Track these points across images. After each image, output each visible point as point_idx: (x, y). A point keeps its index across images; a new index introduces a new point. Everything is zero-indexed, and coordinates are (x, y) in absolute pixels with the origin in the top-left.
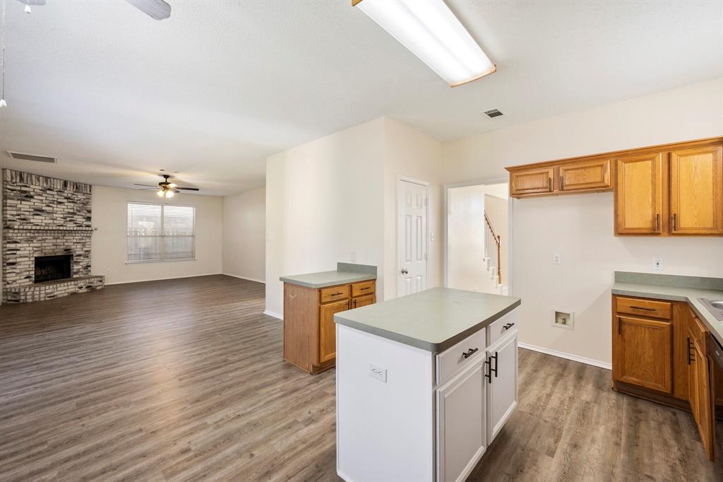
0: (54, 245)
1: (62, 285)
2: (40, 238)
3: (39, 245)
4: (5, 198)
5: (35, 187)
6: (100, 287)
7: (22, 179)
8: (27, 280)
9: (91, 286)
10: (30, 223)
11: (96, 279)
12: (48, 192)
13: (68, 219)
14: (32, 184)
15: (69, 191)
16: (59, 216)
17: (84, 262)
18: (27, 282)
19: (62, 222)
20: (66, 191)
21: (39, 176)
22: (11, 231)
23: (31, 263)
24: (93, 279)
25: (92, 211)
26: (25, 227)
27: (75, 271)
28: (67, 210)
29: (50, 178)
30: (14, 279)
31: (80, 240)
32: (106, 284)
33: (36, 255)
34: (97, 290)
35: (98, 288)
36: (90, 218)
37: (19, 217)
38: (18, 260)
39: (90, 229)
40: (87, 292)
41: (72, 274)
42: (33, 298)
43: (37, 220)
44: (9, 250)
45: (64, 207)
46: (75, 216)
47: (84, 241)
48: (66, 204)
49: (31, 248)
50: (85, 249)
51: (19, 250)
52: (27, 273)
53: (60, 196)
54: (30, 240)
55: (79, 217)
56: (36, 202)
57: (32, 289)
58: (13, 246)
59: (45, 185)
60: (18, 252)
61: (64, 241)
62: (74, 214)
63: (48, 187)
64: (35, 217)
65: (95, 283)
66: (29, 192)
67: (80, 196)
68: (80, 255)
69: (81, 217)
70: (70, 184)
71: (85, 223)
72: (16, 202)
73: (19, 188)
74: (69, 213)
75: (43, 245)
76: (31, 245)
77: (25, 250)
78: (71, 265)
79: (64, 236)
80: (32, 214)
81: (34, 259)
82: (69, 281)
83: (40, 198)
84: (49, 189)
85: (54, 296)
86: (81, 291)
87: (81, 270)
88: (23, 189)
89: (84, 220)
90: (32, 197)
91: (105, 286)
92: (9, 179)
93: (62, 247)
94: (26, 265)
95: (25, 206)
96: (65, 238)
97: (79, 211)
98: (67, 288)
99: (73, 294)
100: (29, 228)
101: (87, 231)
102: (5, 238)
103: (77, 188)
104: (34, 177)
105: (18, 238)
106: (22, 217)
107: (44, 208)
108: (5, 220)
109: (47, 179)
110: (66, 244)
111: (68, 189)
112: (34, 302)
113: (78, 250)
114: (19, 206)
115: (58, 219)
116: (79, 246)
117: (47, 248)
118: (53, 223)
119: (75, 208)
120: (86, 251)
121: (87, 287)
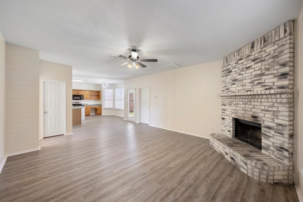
2: (235, 103)
3: (234, 108)
7: (227, 61)
8: (229, 133)
10: (230, 91)
12: (240, 62)
13: (256, 82)
14: (231, 62)
15: (257, 51)
18: (229, 135)
19: (250, 87)
20: (253, 53)
21: (235, 52)
23: (230, 121)
28: (254, 73)
31: (269, 107)
33: (233, 116)
37: (225, 88)
38: (226, 117)
43: (233, 88)
46: (263, 78)
47: (276, 109)
49: (230, 110)
50: (276, 121)
51: (225, 110)
52: (229, 128)
53: (248, 60)
56: (234, 75)
58: (223, 107)
59: (238, 58)
60: (226, 112)
62: (262, 75)
66: (230, 68)
68: (269, 128)
69: (272, 75)
70: (258, 42)
71: (276, 84)
72: (225, 78)
73: (226, 68)
74: (256, 75)
75: (237, 108)
76: (231, 108)
80: (231, 84)
81: (232, 119)
83: (235, 70)
84: (240, 60)
89: (276, 79)
90: (231, 72)
93: (250, 113)
94: (228, 122)
95: (228, 79)
96: (252, 103)
97: (268, 69)
103: (265, 41)
104: (232, 55)
105: (226, 102)
106: (227, 87)
107: (237, 78)
110: (253, 110)
111: (255, 49)
113: (266, 119)
114: (226, 80)
115: (247, 84)
116: (269, 115)
117: (239, 111)
118: (243, 89)
119: (263, 67)
120: (280, 125)
121: (232, 158)
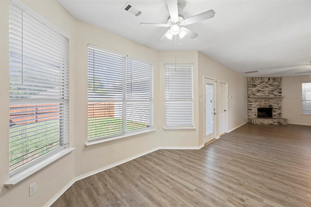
0: (265, 104)
1: (266, 120)
2: (259, 101)
3: (259, 103)
4: (248, 87)
5: (257, 82)
6: (285, 124)
7: (253, 80)
8: (255, 116)
9: (280, 123)
10: (256, 95)
11: (282, 120)
12: (262, 83)
13: (271, 93)
14: (256, 81)
15: (271, 82)
16: (266, 92)
17: (278, 112)
18: (255, 117)
19: (268, 94)
20: (269, 82)
21: (259, 78)
22: (250, 98)
23: (256, 110)
24: (281, 120)
25: (282, 89)
26: (254, 97)
27: (274, 115)
29: (263, 78)
30: (250, 115)
31: (276, 102)
32: (288, 123)
33: (258, 107)
34: (283, 125)
35: (284, 124)
36: (281, 92)
38: (252, 108)
39: (281, 97)
40: (278, 125)
41: (272, 116)
42: (256, 123)
43: (258, 94)
44: (249, 105)
45: (268, 88)
46: (274, 92)
47: (278, 102)
48: (270, 87)
49: (256, 105)
50: (278, 106)
52: (255, 113)
53: (267, 84)
54: (256, 102)
55: (275, 92)
56: (258, 88)
57: (255, 119)
58: (250, 103)
59: (261, 81)
60: (252, 106)
61: (269, 102)
62: (273, 91)
63: (262, 81)
64: (258, 93)
65: (282, 122)
66: (255, 84)
67: (276, 83)
68: (276, 109)
70: (271, 79)
71: (278, 95)
72: (251, 88)
73: (252, 83)
74: (271, 91)
75: (261, 103)
76: (256, 103)
77: (254, 105)
78: (272, 112)
79: (269, 100)
80: (256, 92)
81: (257, 108)
82: (271, 119)
83: (259, 86)
84: (263, 82)
85: (263, 124)
86: (275, 124)
87: (277, 115)
88: (254, 83)
89: (278, 93)
90: (256, 86)
91: (288, 124)
92: (249, 81)
93: (268, 105)
94: (255, 111)
95: (254, 89)
97: (276, 90)
98: (268, 121)
99: (271, 124)
100: (255, 97)
101: (280, 98)
102: (248, 101)
103: (274, 80)
104: (257, 78)
105: (252, 101)
106: (253, 93)
107: (260, 90)
108: (248, 95)
109: (262, 78)
110: (270, 103)
112: (256, 124)
113: (275, 106)
114: (252, 89)
116: (276, 104)
117: (262, 105)
118: (264, 95)
119: (274, 88)
120: (279, 107)
121: (278, 123)
